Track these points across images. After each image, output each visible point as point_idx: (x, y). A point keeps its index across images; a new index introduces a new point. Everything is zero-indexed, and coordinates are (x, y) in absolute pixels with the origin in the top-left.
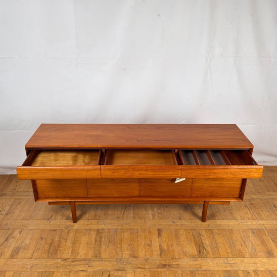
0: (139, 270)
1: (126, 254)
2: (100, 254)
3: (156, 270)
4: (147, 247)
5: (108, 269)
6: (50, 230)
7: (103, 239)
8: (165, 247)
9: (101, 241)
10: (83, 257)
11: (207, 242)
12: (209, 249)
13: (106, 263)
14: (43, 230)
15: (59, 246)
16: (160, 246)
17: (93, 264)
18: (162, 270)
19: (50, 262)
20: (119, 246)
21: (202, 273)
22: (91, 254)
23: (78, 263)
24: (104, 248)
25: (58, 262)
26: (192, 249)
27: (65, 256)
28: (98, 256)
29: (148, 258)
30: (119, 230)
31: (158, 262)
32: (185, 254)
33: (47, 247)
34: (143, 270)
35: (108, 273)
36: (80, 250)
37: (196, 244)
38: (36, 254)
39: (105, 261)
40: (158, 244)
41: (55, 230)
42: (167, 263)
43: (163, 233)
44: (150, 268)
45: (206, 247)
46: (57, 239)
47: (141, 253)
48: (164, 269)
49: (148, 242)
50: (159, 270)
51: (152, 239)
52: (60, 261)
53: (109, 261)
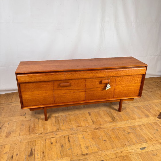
0: (84, 132)
1: (75, 126)
2: (60, 128)
3: (93, 131)
4: (85, 121)
5: (67, 134)
6: (27, 120)
7: (60, 121)
8: (95, 120)
9: (58, 122)
10: (51, 131)
11: (115, 115)
12: (117, 118)
13: (65, 132)
14: (22, 121)
15: (35, 127)
16: (92, 120)
17: (57, 133)
18: (96, 130)
19: (32, 136)
20: (69, 123)
21: (118, 129)
22: (55, 129)
23: (49, 134)
24: (61, 125)
25: (36, 136)
26: (109, 119)
27: (40, 132)
28: (59, 129)
29: (87, 126)
30: (67, 115)
31: (93, 127)
32: (106, 122)
33: (27, 129)
34: (86, 132)
35: (68, 137)
36: (48, 127)
37: (110, 116)
38: (21, 134)
39: (64, 131)
40: (90, 119)
41: (30, 120)
42: (98, 127)
43: (91, 113)
44: (90, 131)
45: (115, 117)
46: (32, 124)
47: (83, 124)
48: (97, 130)
49: (85, 119)
50: (95, 131)
51: (87, 117)
52: (37, 135)
53: (66, 130)
